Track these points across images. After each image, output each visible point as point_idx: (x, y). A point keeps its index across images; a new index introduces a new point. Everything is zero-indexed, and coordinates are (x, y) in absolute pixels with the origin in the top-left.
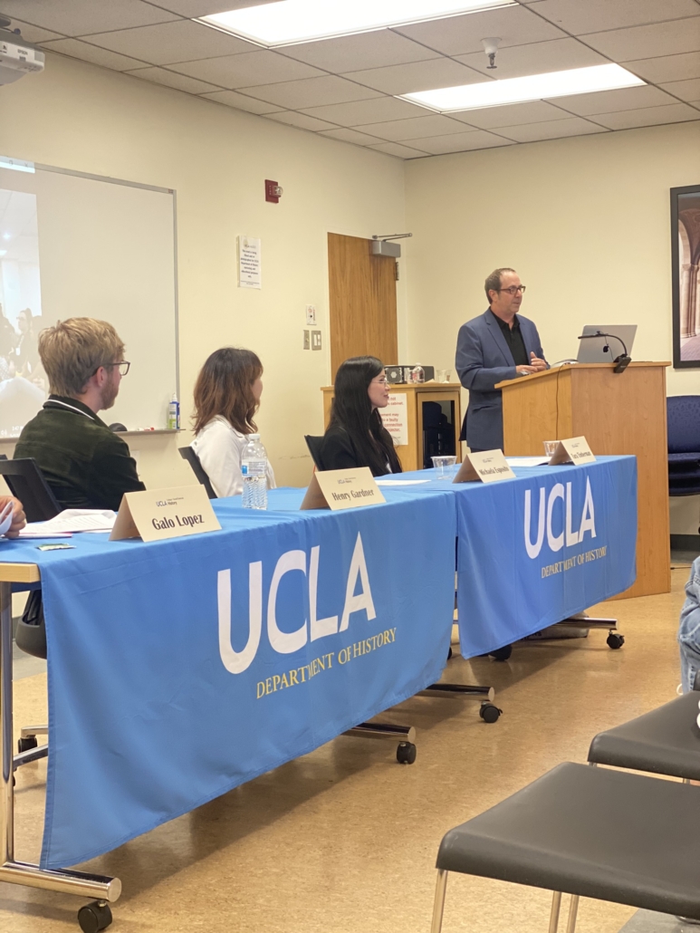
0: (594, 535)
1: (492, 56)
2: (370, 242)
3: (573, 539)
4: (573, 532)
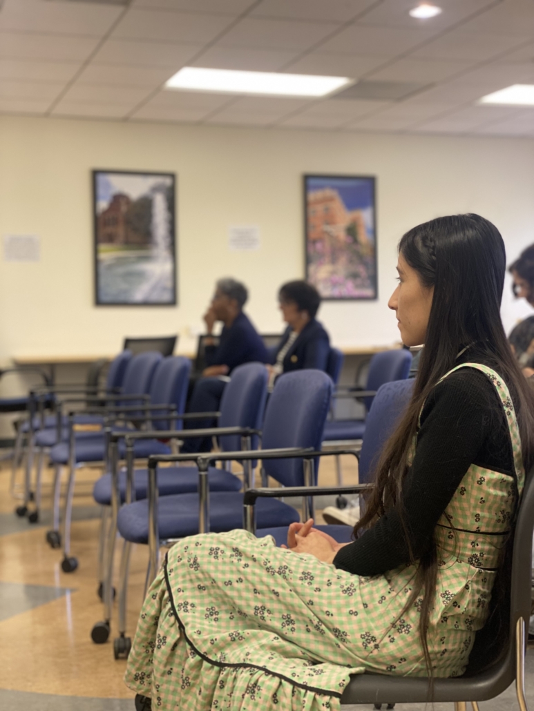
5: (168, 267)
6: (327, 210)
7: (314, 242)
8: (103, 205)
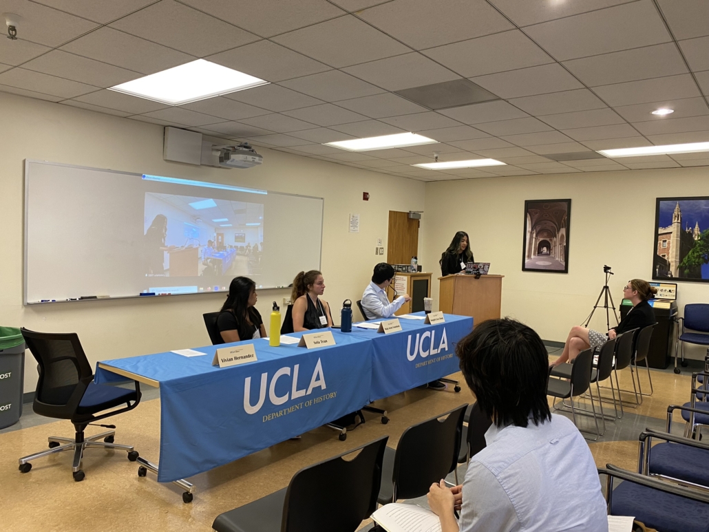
0: (447, 349)
1: (437, 158)
2: (408, 213)
3: (433, 352)
4: (434, 349)
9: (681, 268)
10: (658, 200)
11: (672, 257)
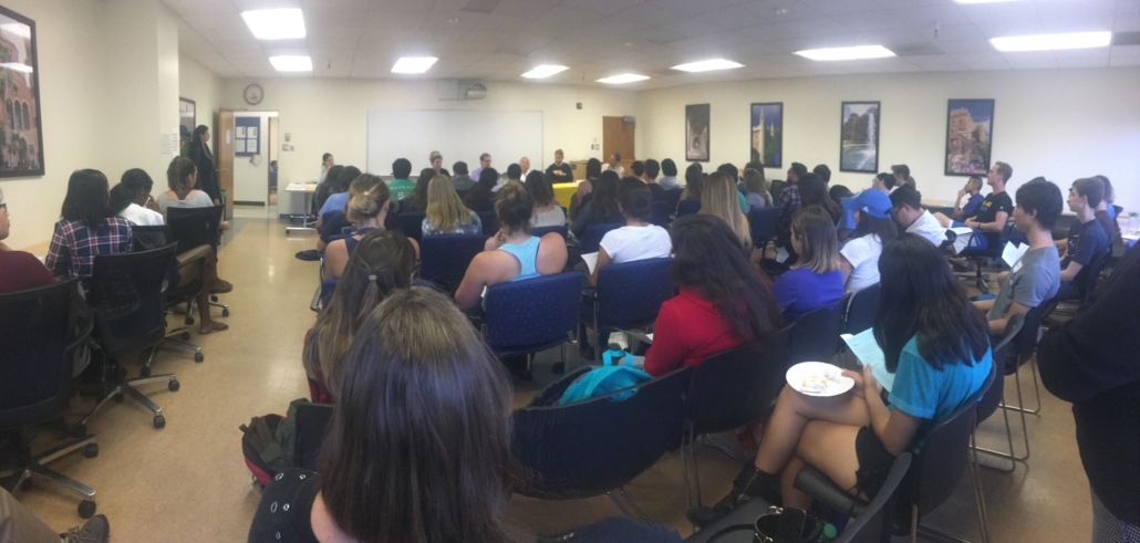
5: (874, 152)
6: (961, 121)
7: (952, 140)
8: (846, 120)
9: (765, 157)
10: (753, 105)
11: (760, 149)
